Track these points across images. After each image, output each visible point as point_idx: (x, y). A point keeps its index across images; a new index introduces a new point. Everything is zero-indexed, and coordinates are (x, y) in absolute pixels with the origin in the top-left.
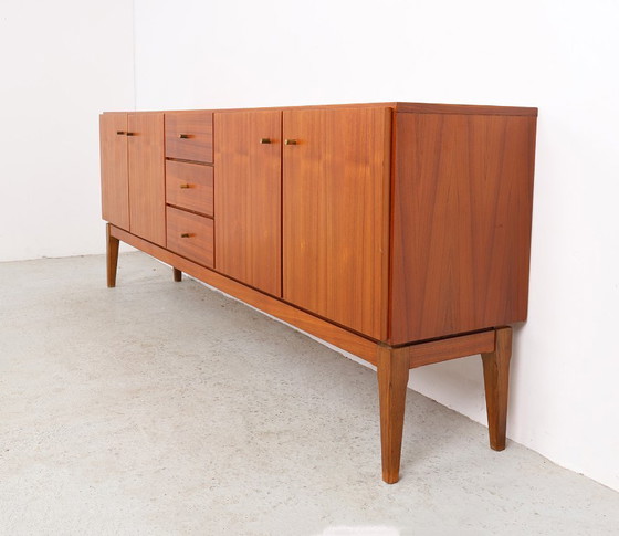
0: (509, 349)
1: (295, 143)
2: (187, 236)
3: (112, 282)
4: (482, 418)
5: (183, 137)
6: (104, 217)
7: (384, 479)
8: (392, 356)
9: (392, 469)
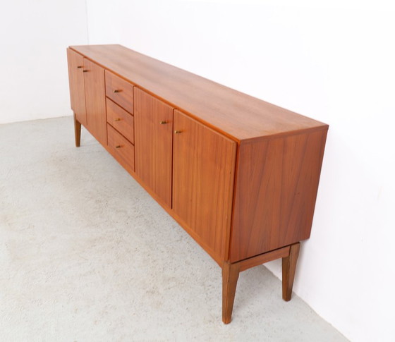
0: (298, 254)
1: (180, 132)
2: (119, 147)
3: (78, 144)
4: (279, 275)
5: (116, 91)
6: (72, 108)
7: (223, 321)
8: (230, 268)
9: (228, 316)
